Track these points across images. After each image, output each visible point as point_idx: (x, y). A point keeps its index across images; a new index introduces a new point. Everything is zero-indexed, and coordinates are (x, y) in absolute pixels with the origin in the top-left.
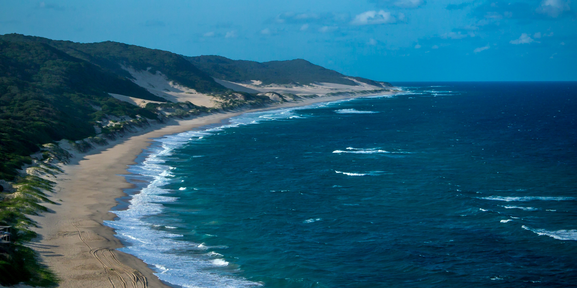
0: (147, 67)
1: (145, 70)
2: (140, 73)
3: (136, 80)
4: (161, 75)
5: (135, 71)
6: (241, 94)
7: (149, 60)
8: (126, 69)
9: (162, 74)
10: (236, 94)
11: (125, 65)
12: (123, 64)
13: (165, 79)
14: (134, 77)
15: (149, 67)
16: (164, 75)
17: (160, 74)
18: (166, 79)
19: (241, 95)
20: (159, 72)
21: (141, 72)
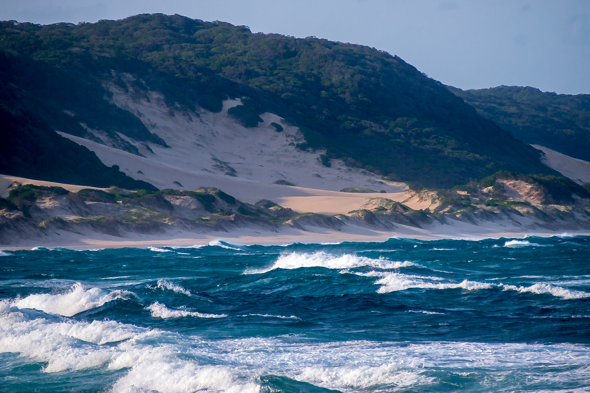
0: (226, 99)
1: (216, 108)
2: (190, 119)
3: (166, 146)
4: (279, 129)
5: (172, 114)
6: (530, 183)
7: (257, 75)
8: (132, 106)
9: (283, 126)
10: (512, 182)
11: (131, 90)
12: (122, 85)
13: (292, 144)
14: (161, 135)
15: (233, 97)
16: (294, 130)
17: (274, 124)
18: (298, 146)
19: (529, 187)
20: (271, 118)
21: (194, 118)
